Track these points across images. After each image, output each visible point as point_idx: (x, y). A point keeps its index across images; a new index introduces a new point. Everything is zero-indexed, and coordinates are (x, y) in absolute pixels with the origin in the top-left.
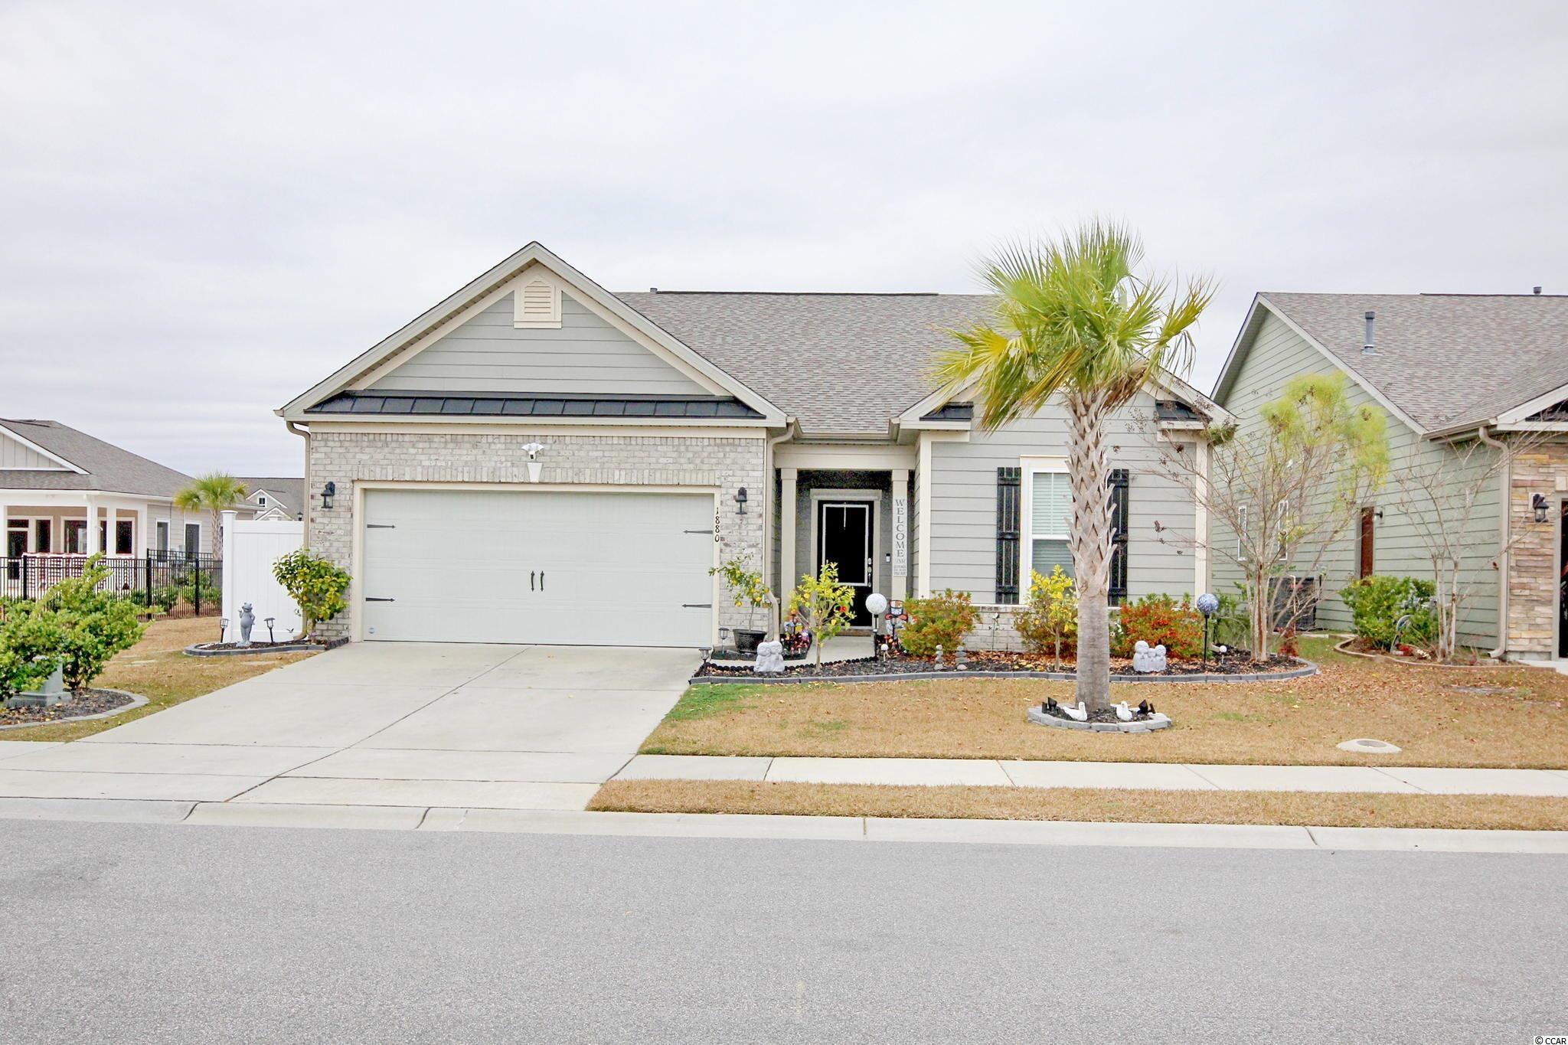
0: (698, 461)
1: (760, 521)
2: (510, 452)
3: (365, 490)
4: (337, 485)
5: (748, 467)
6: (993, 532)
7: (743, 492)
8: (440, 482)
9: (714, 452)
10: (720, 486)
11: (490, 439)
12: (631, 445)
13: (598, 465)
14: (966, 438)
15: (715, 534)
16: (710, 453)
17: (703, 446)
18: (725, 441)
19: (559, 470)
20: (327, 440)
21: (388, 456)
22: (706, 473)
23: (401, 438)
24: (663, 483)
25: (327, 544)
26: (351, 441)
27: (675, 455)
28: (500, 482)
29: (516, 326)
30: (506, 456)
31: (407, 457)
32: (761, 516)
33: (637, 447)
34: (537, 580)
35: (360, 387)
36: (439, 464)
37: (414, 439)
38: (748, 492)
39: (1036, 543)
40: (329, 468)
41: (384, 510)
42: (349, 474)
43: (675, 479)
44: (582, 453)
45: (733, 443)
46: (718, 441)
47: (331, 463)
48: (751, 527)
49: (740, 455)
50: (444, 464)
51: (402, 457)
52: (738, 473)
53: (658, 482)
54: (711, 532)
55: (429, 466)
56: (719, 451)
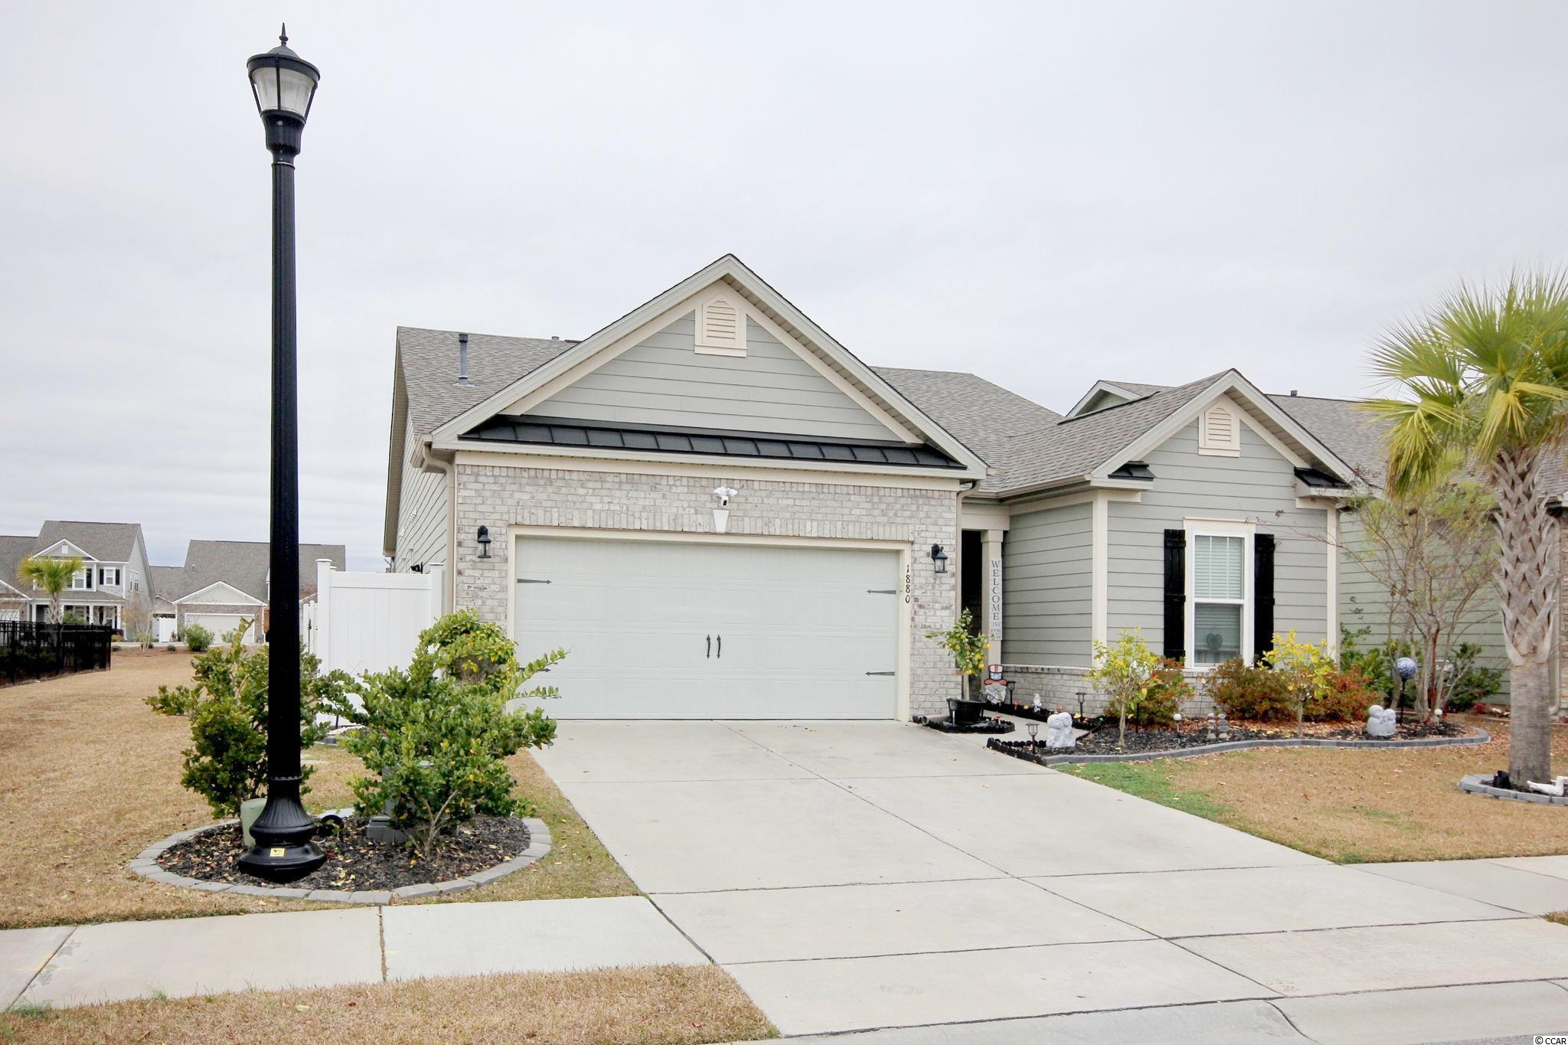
0: (891, 514)
1: (953, 581)
2: (693, 497)
3: (517, 537)
4: (491, 530)
5: (941, 522)
6: (1160, 595)
7: (937, 548)
8: (613, 529)
9: (907, 505)
11: (671, 482)
12: (823, 493)
13: (788, 515)
14: (1138, 498)
15: (905, 594)
16: (903, 505)
17: (897, 497)
18: (918, 493)
19: (747, 520)
20: (478, 475)
21: (553, 497)
22: (899, 528)
23: (567, 476)
24: (857, 537)
25: (479, 602)
26: (507, 476)
27: (868, 505)
28: (683, 532)
29: (698, 350)
30: (688, 501)
31: (575, 498)
32: (954, 574)
33: (830, 496)
34: (714, 645)
35: (522, 412)
36: (612, 507)
37: (583, 477)
38: (943, 549)
39: (1198, 606)
40: (480, 508)
41: (539, 561)
42: (506, 517)
43: (869, 532)
44: (772, 501)
45: (926, 495)
46: (912, 492)
47: (483, 503)
48: (944, 587)
49: (933, 509)
50: (617, 508)
51: (570, 498)
52: (931, 528)
53: (851, 536)
54: (895, 592)
55: (601, 511)
56: (912, 504)
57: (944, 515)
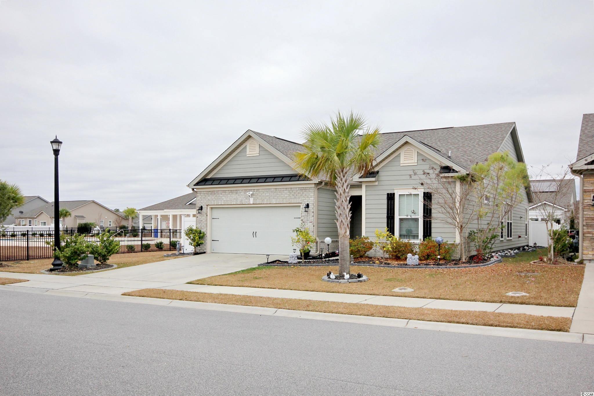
0: (295, 195)
1: (313, 214)
2: (245, 195)
3: (212, 208)
4: (203, 207)
5: (310, 196)
6: (385, 215)
7: (307, 205)
8: (228, 205)
10: (301, 203)
11: (240, 191)
12: (277, 191)
13: (268, 198)
16: (299, 193)
17: (297, 190)
18: (303, 188)
19: (258, 200)
20: (199, 194)
21: (216, 197)
22: (298, 199)
23: (218, 192)
25: (201, 224)
26: (206, 193)
27: (289, 193)
28: (243, 204)
29: (247, 156)
32: (313, 212)
33: (279, 192)
34: (254, 234)
35: (209, 177)
36: (228, 199)
37: (222, 192)
38: (309, 205)
39: (401, 220)
40: (201, 201)
41: (216, 213)
42: (206, 203)
43: (289, 201)
44: (264, 194)
45: (305, 189)
46: (301, 188)
48: (310, 216)
49: (307, 193)
50: (229, 199)
51: (219, 197)
52: (307, 199)
53: (284, 202)
54: (300, 218)
55: (225, 200)
56: (301, 192)
57: (310, 194)
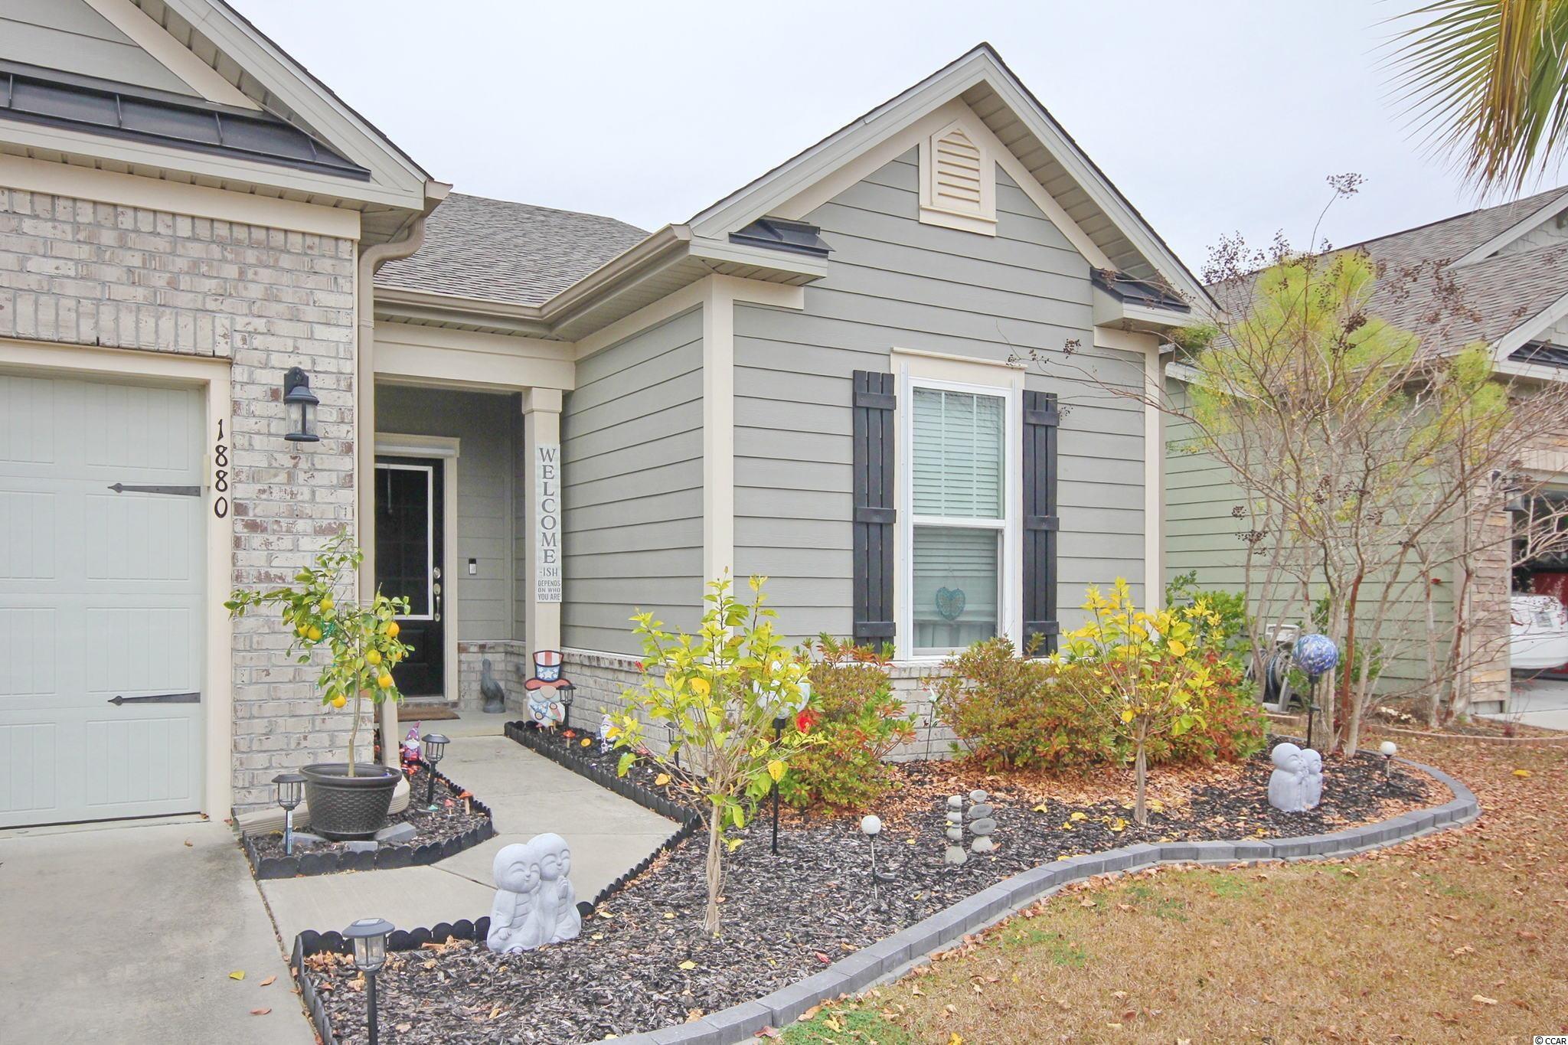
0: (160, 280)
1: (348, 464)
5: (311, 313)
6: (844, 507)
7: (296, 379)
9: (210, 262)
10: (229, 362)
14: (798, 300)
15: (215, 495)
16: (196, 263)
17: (175, 240)
18: (241, 233)
22: (186, 320)
24: (45, 334)
27: (84, 253)
32: (348, 449)
38: (313, 381)
39: (920, 531)
43: (85, 327)
46: (222, 231)
48: (321, 479)
49: (286, 279)
52: (283, 327)
54: (198, 491)
56: (224, 260)
57: (320, 296)
